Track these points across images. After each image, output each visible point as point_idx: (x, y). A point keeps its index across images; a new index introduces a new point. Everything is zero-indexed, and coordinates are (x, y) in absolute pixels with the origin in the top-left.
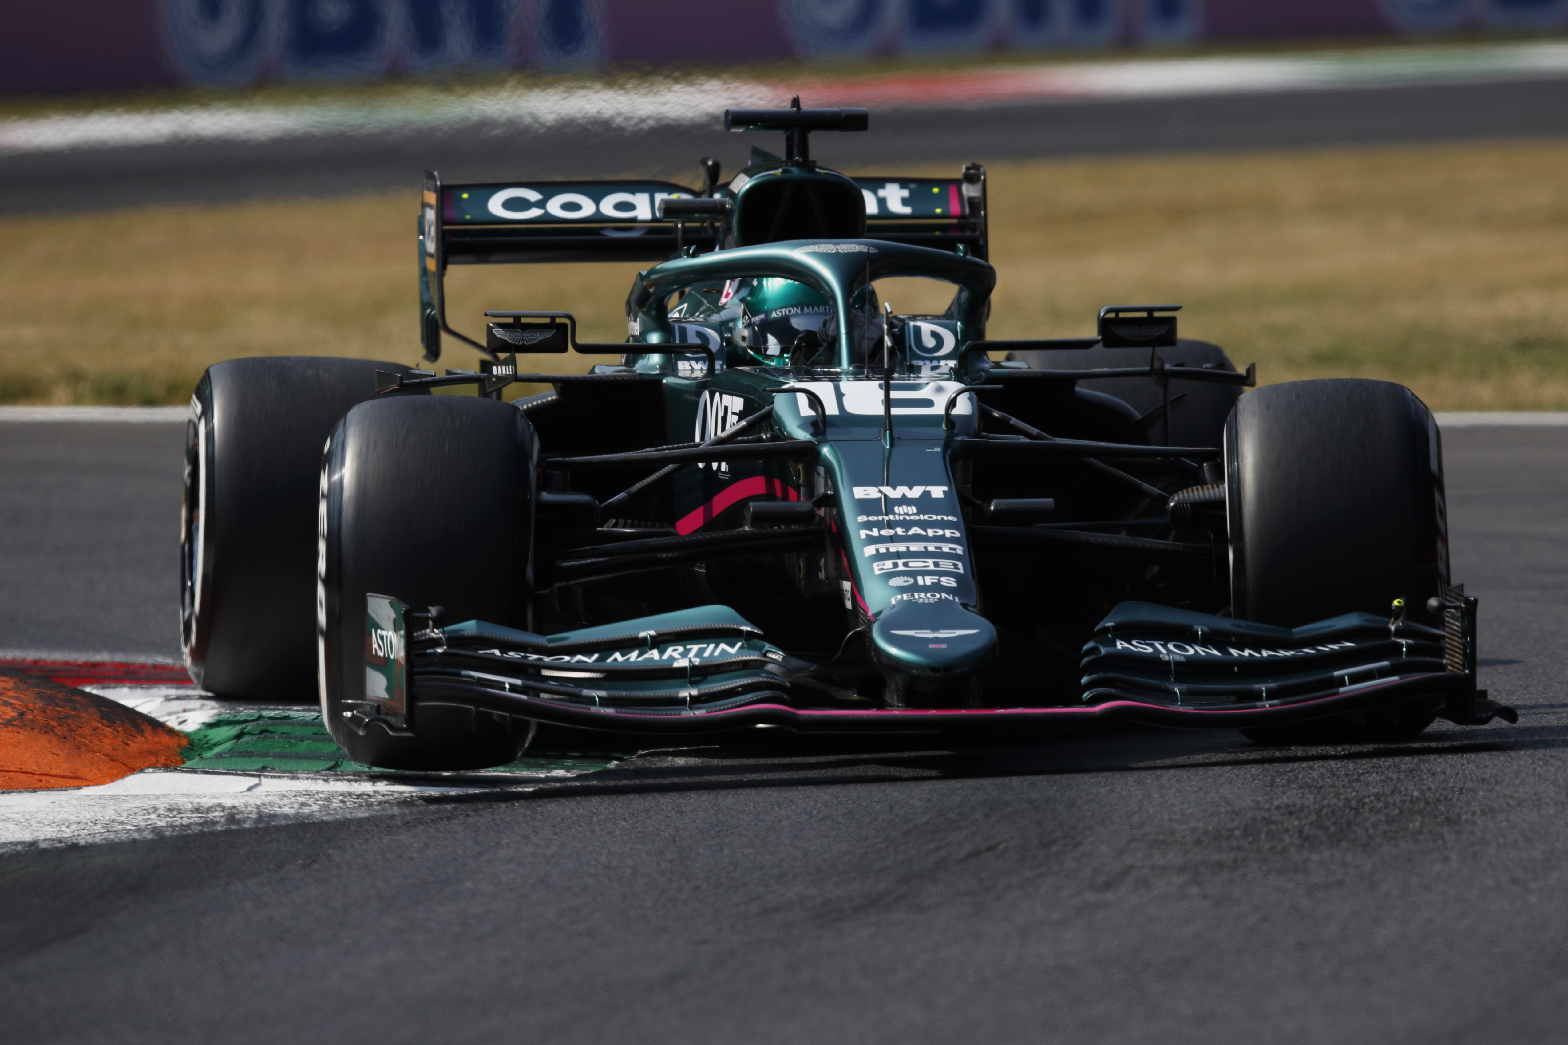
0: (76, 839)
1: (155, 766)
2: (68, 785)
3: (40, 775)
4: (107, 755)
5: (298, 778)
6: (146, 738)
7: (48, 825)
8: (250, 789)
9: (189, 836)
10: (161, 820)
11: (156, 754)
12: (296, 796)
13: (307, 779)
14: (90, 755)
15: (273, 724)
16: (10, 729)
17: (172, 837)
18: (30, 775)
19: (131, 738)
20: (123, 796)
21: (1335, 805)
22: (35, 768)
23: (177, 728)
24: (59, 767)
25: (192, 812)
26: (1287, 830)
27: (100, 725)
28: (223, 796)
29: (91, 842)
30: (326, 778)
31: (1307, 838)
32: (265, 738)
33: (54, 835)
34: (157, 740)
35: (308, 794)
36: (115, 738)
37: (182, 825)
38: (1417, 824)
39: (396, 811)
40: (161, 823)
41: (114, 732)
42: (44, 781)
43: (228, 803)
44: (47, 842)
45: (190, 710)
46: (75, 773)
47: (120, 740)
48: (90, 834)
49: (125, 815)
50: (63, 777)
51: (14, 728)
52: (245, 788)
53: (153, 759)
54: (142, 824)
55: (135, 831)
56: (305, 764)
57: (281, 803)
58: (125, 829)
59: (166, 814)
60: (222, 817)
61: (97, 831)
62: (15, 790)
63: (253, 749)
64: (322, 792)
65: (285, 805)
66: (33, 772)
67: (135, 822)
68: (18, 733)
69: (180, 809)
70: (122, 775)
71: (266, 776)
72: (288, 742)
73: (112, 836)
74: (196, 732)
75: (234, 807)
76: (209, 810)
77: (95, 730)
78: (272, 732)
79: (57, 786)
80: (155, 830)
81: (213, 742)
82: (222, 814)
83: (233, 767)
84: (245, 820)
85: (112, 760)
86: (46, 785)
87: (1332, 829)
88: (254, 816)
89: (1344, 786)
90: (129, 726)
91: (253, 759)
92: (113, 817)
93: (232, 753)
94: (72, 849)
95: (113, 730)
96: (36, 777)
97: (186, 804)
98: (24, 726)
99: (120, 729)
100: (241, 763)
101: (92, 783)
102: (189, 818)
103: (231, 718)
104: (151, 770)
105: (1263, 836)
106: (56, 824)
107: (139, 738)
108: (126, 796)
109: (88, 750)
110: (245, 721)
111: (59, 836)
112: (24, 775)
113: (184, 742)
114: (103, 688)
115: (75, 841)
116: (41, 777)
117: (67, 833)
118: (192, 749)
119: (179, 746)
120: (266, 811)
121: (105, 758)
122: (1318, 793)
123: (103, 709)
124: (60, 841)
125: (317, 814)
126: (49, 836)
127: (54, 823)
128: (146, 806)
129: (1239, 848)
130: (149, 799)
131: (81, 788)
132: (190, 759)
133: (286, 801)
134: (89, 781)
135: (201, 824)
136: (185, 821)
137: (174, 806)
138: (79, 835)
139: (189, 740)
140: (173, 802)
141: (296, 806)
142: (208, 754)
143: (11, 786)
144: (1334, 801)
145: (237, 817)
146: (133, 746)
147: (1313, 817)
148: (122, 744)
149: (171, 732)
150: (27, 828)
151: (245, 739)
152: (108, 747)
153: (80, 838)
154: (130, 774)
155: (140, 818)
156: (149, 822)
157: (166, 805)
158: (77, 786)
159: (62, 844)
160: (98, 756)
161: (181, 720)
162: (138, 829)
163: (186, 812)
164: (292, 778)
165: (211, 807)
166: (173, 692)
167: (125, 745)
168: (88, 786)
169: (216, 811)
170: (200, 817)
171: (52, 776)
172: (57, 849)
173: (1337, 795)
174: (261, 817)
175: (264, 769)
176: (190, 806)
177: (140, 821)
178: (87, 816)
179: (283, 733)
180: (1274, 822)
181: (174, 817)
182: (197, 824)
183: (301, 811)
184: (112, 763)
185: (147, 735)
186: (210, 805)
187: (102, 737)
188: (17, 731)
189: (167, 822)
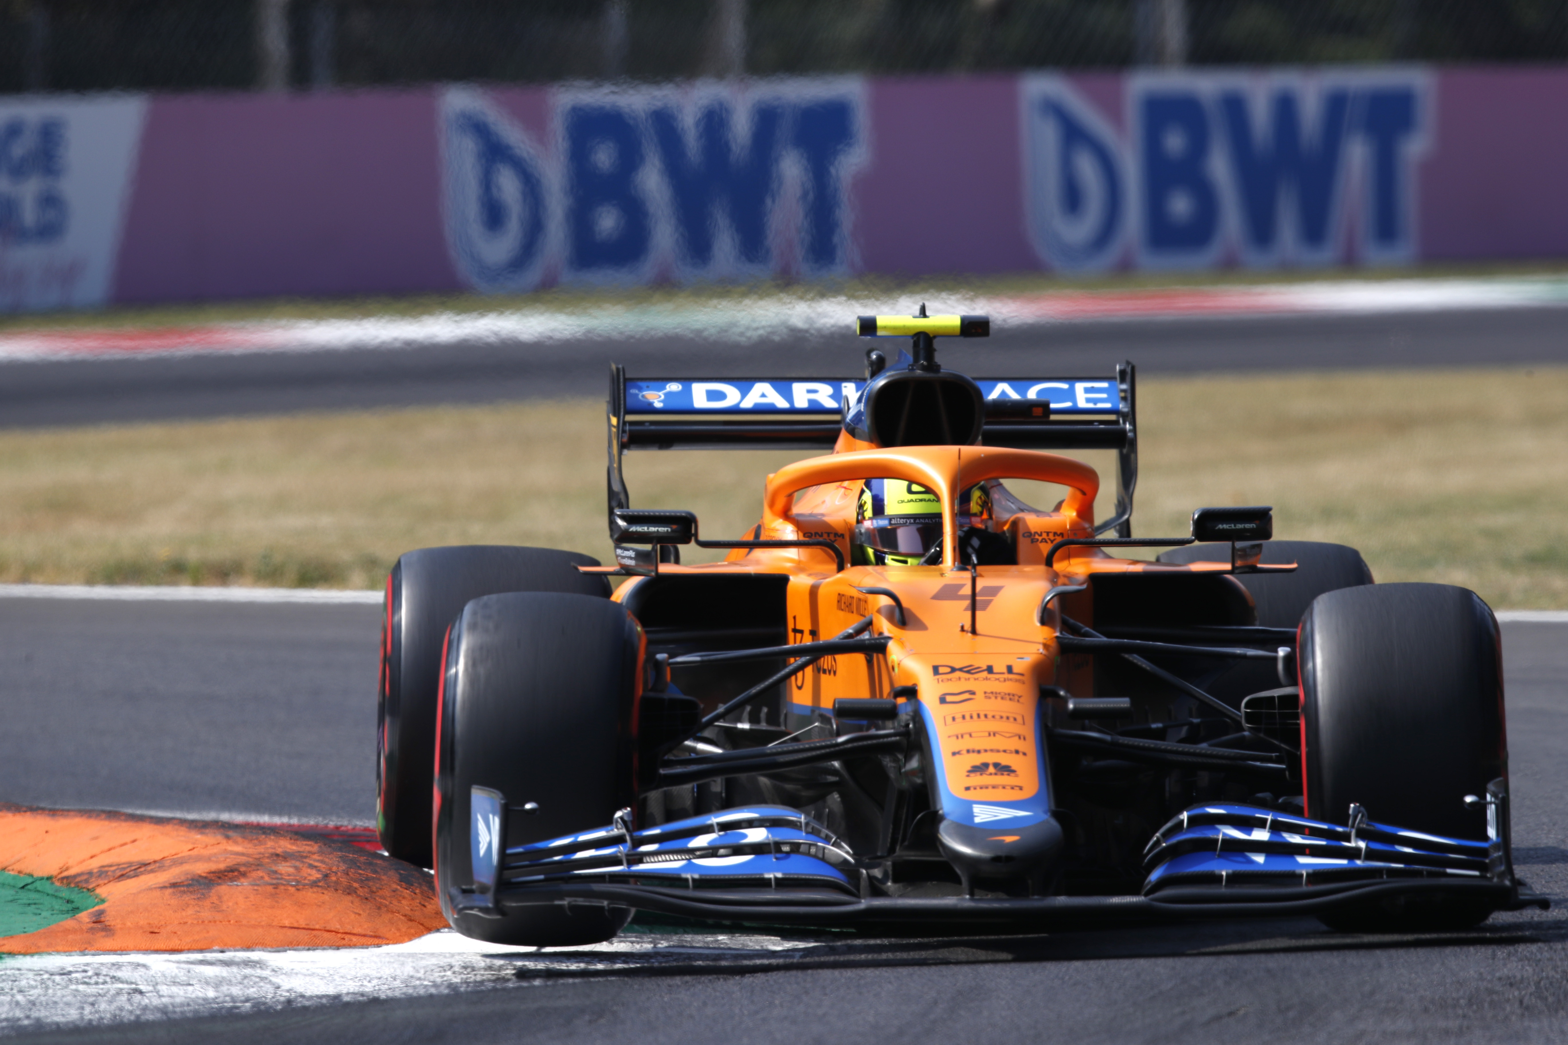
0: (378, 993)
2: (369, 943)
3: (343, 933)
4: (405, 916)
7: (351, 979)
9: (482, 991)
10: (455, 977)
14: (390, 915)
16: (315, 890)
17: (466, 992)
18: (334, 933)
19: (428, 899)
20: (420, 954)
22: (338, 927)
24: (360, 926)
25: (485, 969)
27: (399, 887)
29: (391, 995)
33: (357, 990)
36: (413, 899)
37: (475, 982)
40: (457, 980)
41: (412, 894)
42: (346, 939)
44: (350, 996)
46: (375, 932)
47: (418, 901)
48: (390, 989)
49: (422, 971)
50: (364, 936)
51: (319, 890)
54: (439, 980)
55: (432, 986)
58: (422, 985)
59: (461, 971)
61: (397, 986)
62: (319, 947)
64: (607, 953)
66: (337, 930)
67: (432, 978)
68: (323, 893)
69: (474, 967)
70: (419, 935)
73: (411, 991)
76: (501, 968)
77: (394, 891)
79: (359, 944)
80: (451, 986)
82: (513, 972)
85: (411, 920)
86: (349, 943)
90: (426, 889)
92: (411, 974)
94: (374, 1002)
95: (411, 892)
96: (339, 935)
97: (479, 962)
98: (328, 887)
99: (417, 891)
101: (391, 942)
102: (483, 975)
104: (446, 930)
106: (358, 979)
107: (435, 900)
108: (424, 954)
109: (388, 911)
111: (361, 990)
112: (329, 933)
115: (376, 995)
116: (343, 936)
117: (369, 988)
121: (403, 918)
123: (402, 872)
124: (362, 995)
126: (351, 990)
127: (356, 978)
128: (442, 964)
130: (445, 957)
131: (381, 947)
134: (388, 940)
135: (494, 981)
136: (479, 978)
137: (469, 964)
138: (380, 990)
140: (467, 960)
143: (316, 943)
145: (528, 975)
146: (429, 907)
148: (420, 905)
150: (331, 982)
152: (407, 908)
153: (380, 992)
154: (427, 934)
155: (437, 974)
156: (445, 979)
157: (460, 963)
158: (377, 944)
159: (365, 998)
160: (397, 917)
162: (435, 985)
163: (480, 969)
167: (422, 907)
168: (387, 944)
169: (507, 969)
170: (493, 975)
171: (354, 934)
172: (360, 1002)
176: (483, 964)
177: (437, 977)
178: (386, 972)
181: (468, 974)
182: (489, 980)
184: (410, 923)
187: (401, 899)
188: (322, 891)
189: (462, 979)
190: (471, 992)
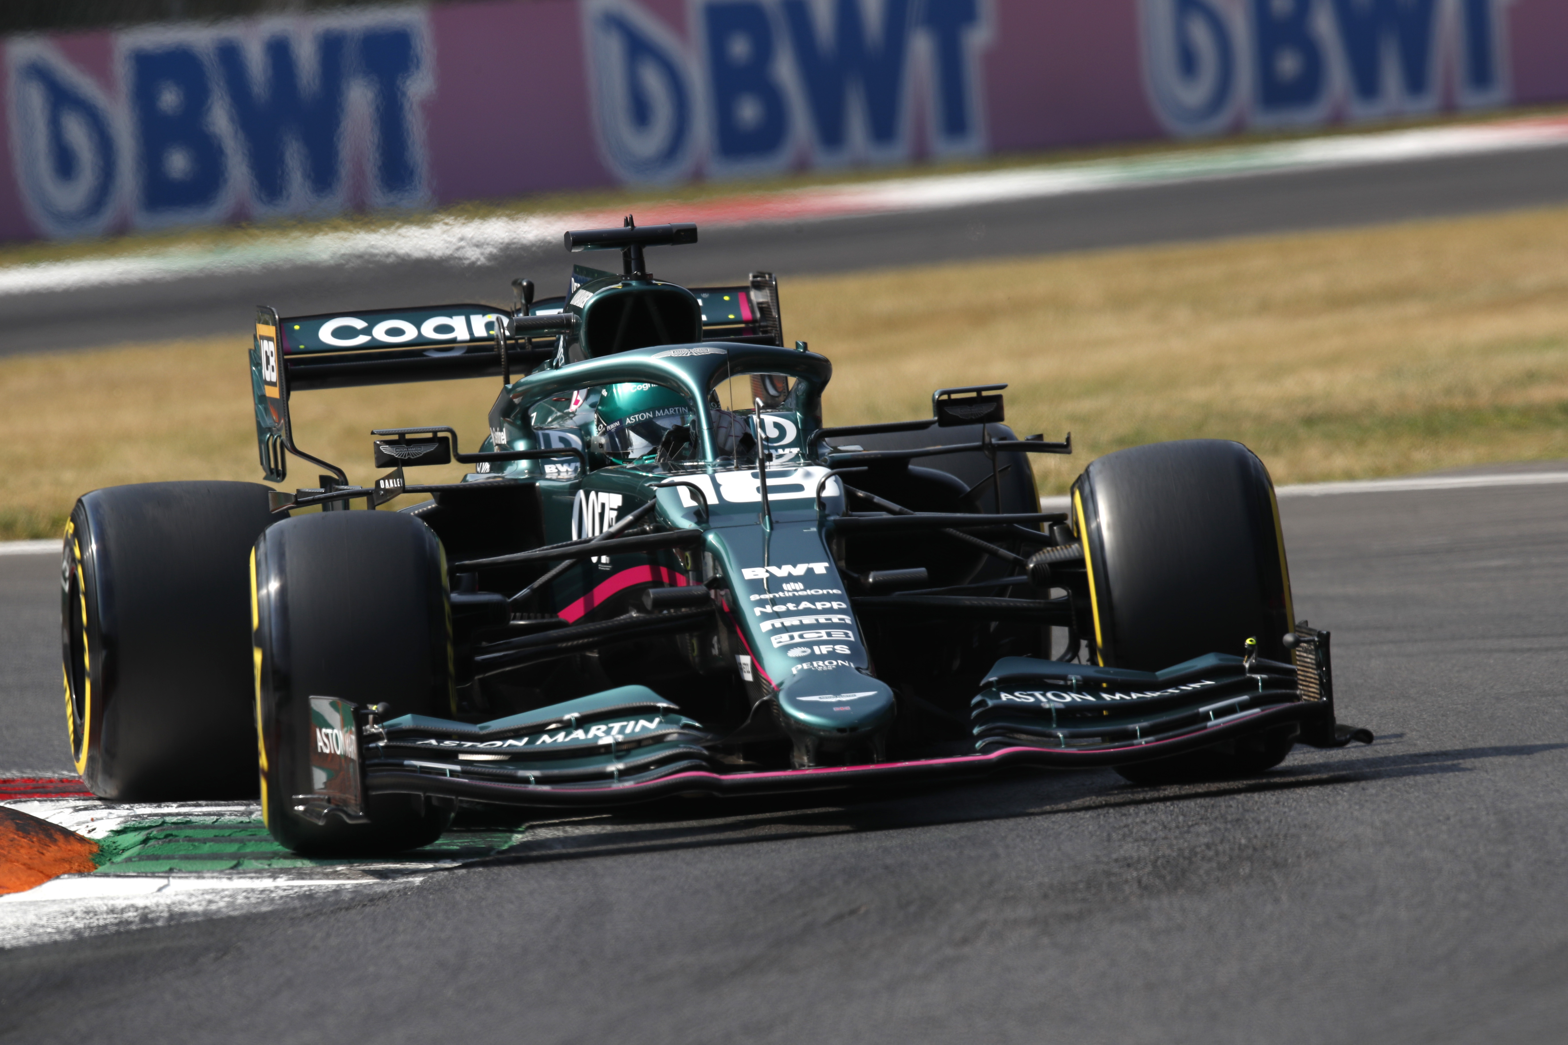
1: (70, 872)
4: (24, 864)
5: (204, 878)
6: (59, 847)
8: (160, 890)
9: (106, 935)
10: (78, 922)
11: (69, 861)
12: (203, 894)
13: (213, 877)
14: (9, 865)
15: (177, 829)
17: (90, 937)
19: (46, 847)
20: (41, 901)
21: (1169, 856)
23: (87, 836)
25: (107, 913)
26: (1126, 881)
27: (16, 837)
28: (135, 897)
29: (16, 944)
30: (230, 876)
31: (1146, 888)
32: (170, 841)
34: (69, 848)
35: (214, 891)
36: (31, 848)
37: (98, 926)
38: (1247, 870)
39: (297, 903)
40: (80, 925)
41: (30, 843)
43: (141, 903)
45: (98, 819)
47: (36, 849)
48: (14, 938)
49: (45, 919)
52: (156, 889)
53: (67, 866)
54: (62, 926)
55: (55, 933)
56: (209, 864)
57: (190, 901)
58: (46, 932)
59: (83, 916)
60: (135, 917)
61: (20, 935)
63: (159, 852)
64: (227, 890)
65: (193, 903)
67: (55, 925)
69: (96, 912)
70: (39, 882)
71: (174, 877)
72: (192, 845)
73: (34, 939)
74: (105, 839)
75: (146, 907)
76: (123, 911)
77: (12, 841)
78: (176, 836)
80: (74, 931)
81: (121, 847)
82: (135, 914)
83: (143, 870)
84: (158, 919)
85: (30, 868)
87: (1168, 878)
88: (166, 914)
89: (1176, 838)
90: (43, 837)
91: (160, 861)
92: (34, 922)
93: (140, 857)
95: (29, 840)
97: (101, 905)
99: (35, 839)
100: (150, 866)
101: (12, 891)
102: (105, 919)
103: (137, 825)
104: (66, 876)
105: (1105, 887)
107: (52, 846)
108: (45, 901)
109: (7, 861)
110: (150, 827)
113: (95, 849)
114: (15, 802)
118: (102, 855)
119: (91, 852)
120: (176, 909)
121: (22, 867)
122: (1153, 845)
123: (18, 821)
125: (224, 910)
128: (64, 910)
129: (1084, 900)
130: (67, 903)
132: (101, 864)
133: (194, 899)
134: (9, 889)
135: (117, 924)
136: (101, 922)
137: (90, 909)
139: (99, 846)
140: (88, 905)
141: (204, 903)
142: (119, 859)
144: (1168, 852)
145: (150, 916)
146: (48, 854)
147: (1149, 868)
148: (36, 853)
149: (82, 839)
151: (151, 843)
152: (25, 857)
154: (47, 881)
155: (60, 921)
156: (68, 924)
157: (82, 908)
160: (16, 866)
161: (90, 828)
162: (59, 931)
163: (102, 913)
164: (198, 878)
165: (125, 908)
166: (81, 803)
167: (41, 855)
168: (9, 893)
169: (129, 911)
170: (116, 918)
173: (1171, 846)
174: (172, 916)
175: (171, 870)
176: (105, 908)
177: (60, 923)
178: (10, 921)
179: (186, 837)
180: (1115, 874)
181: (91, 918)
182: (112, 924)
183: (209, 908)
184: (30, 872)
185: (60, 844)
186: (124, 905)
187: (19, 848)
189: (85, 924)
190: (95, 937)
